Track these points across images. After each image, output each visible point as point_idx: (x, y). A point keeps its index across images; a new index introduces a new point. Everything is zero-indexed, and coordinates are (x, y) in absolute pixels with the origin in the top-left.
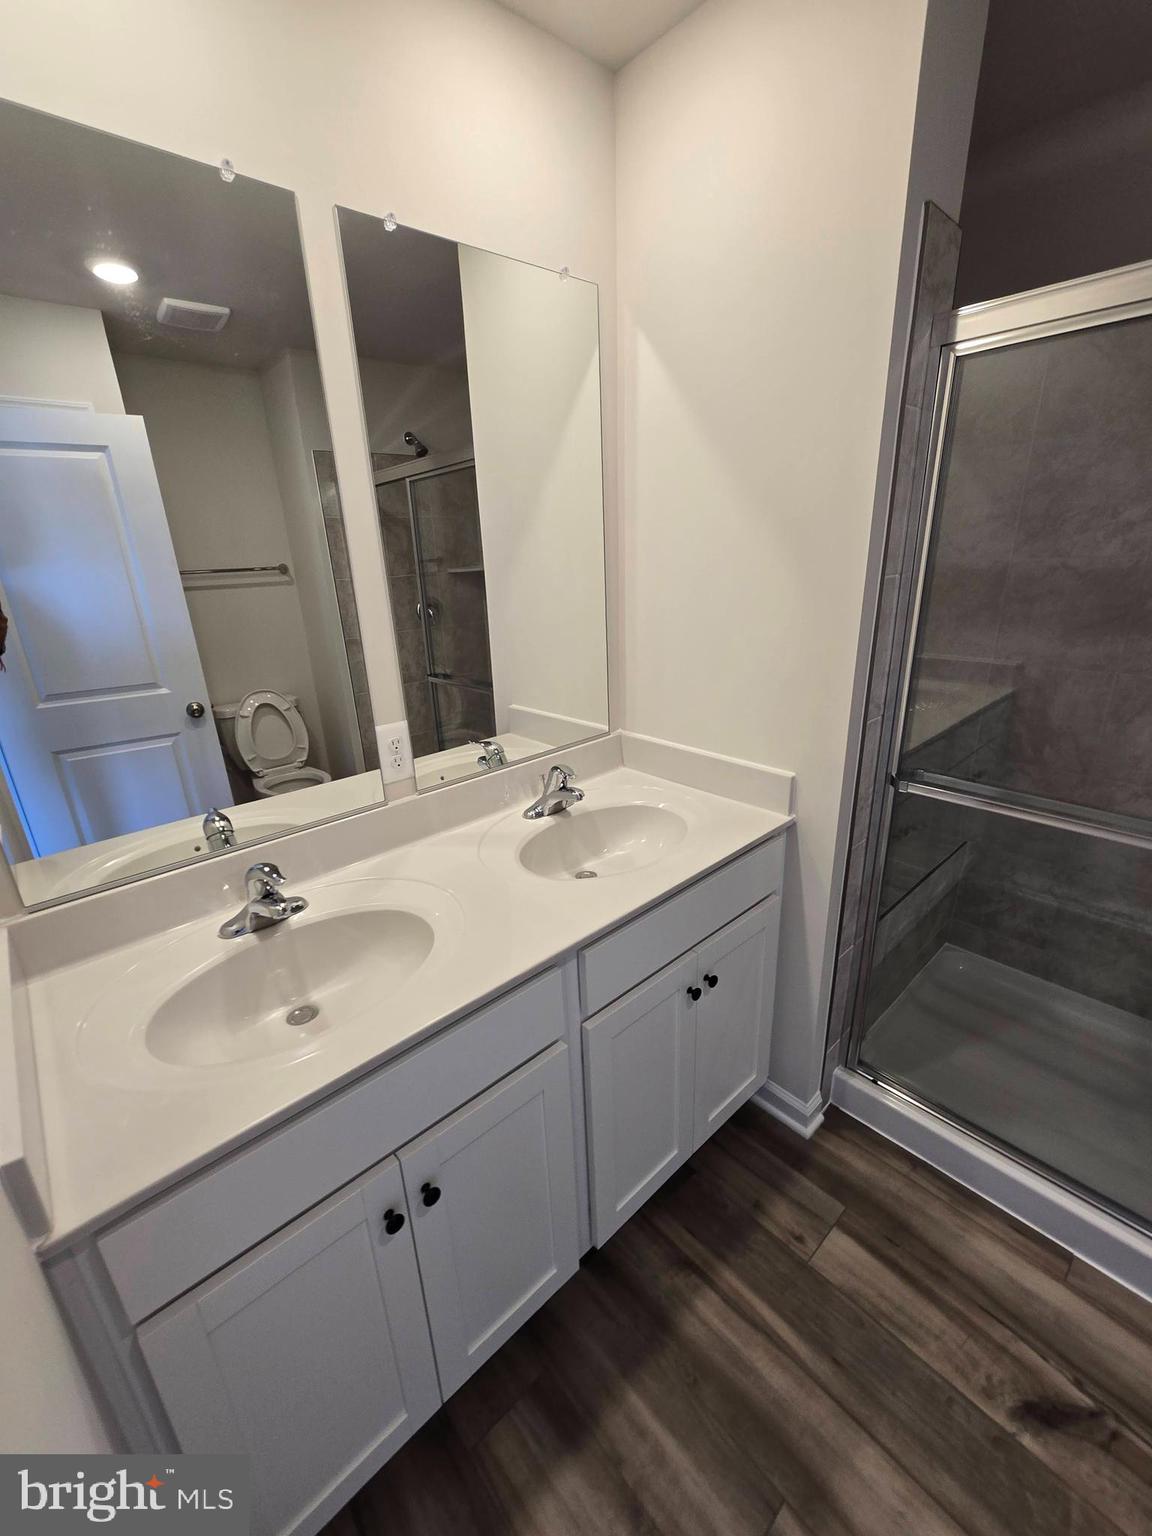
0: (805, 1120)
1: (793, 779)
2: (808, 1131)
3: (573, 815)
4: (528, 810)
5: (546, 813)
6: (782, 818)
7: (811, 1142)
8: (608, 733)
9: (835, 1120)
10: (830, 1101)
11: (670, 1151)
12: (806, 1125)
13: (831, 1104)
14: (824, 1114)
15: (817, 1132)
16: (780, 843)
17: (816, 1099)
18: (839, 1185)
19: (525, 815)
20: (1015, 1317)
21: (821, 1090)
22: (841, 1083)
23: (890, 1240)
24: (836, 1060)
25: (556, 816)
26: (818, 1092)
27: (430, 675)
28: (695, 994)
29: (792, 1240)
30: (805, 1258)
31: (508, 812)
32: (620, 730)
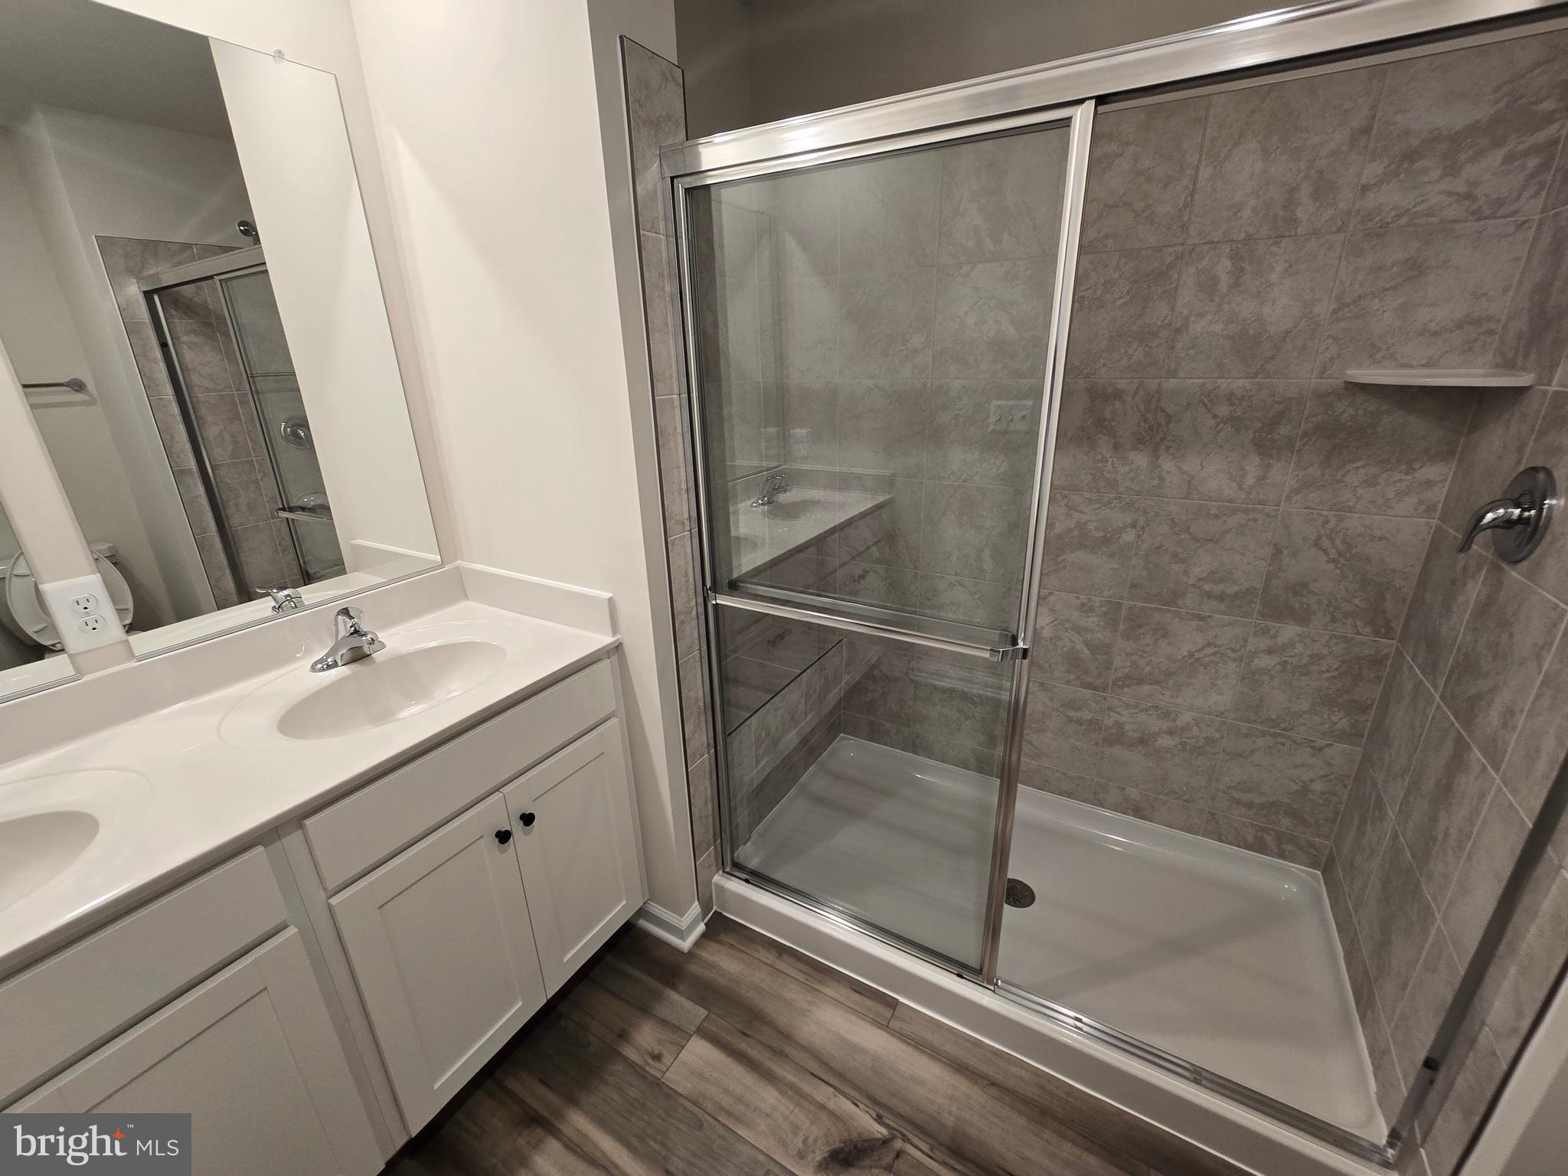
0: (681, 934)
1: (610, 601)
2: (686, 945)
3: (377, 661)
4: (316, 663)
5: (340, 663)
6: (606, 639)
7: (691, 954)
8: (442, 564)
9: (719, 927)
10: (715, 908)
11: (511, 1005)
12: (683, 939)
13: (716, 911)
14: (706, 924)
15: (697, 944)
16: (605, 665)
17: (695, 909)
18: (708, 993)
19: (313, 669)
20: (841, 1076)
21: (698, 900)
22: (721, 889)
23: (744, 1034)
24: (714, 867)
25: (355, 666)
26: (697, 903)
27: (283, 509)
28: (504, 837)
29: (650, 1061)
30: (658, 1075)
31: (294, 666)
32: (460, 561)
